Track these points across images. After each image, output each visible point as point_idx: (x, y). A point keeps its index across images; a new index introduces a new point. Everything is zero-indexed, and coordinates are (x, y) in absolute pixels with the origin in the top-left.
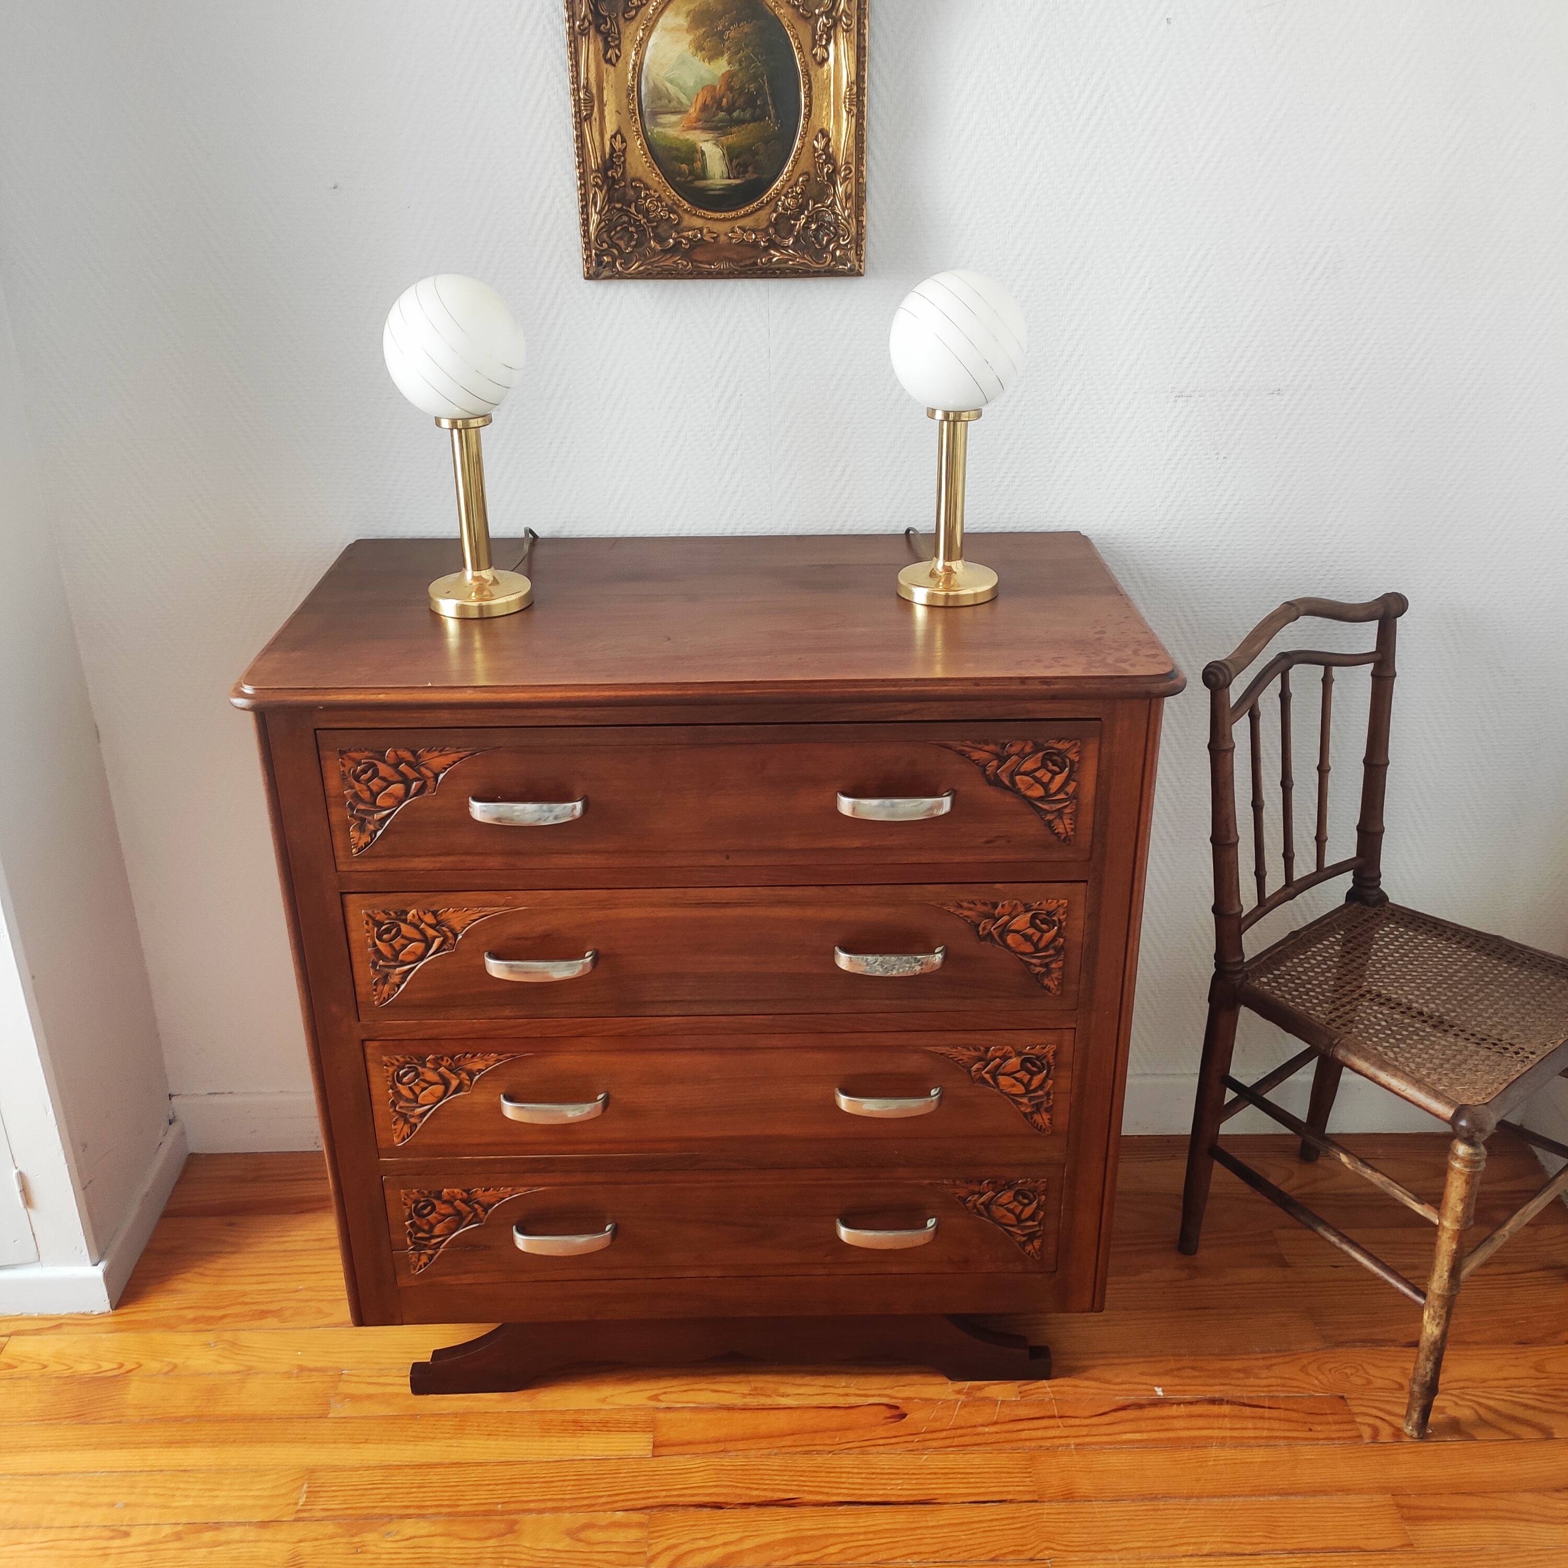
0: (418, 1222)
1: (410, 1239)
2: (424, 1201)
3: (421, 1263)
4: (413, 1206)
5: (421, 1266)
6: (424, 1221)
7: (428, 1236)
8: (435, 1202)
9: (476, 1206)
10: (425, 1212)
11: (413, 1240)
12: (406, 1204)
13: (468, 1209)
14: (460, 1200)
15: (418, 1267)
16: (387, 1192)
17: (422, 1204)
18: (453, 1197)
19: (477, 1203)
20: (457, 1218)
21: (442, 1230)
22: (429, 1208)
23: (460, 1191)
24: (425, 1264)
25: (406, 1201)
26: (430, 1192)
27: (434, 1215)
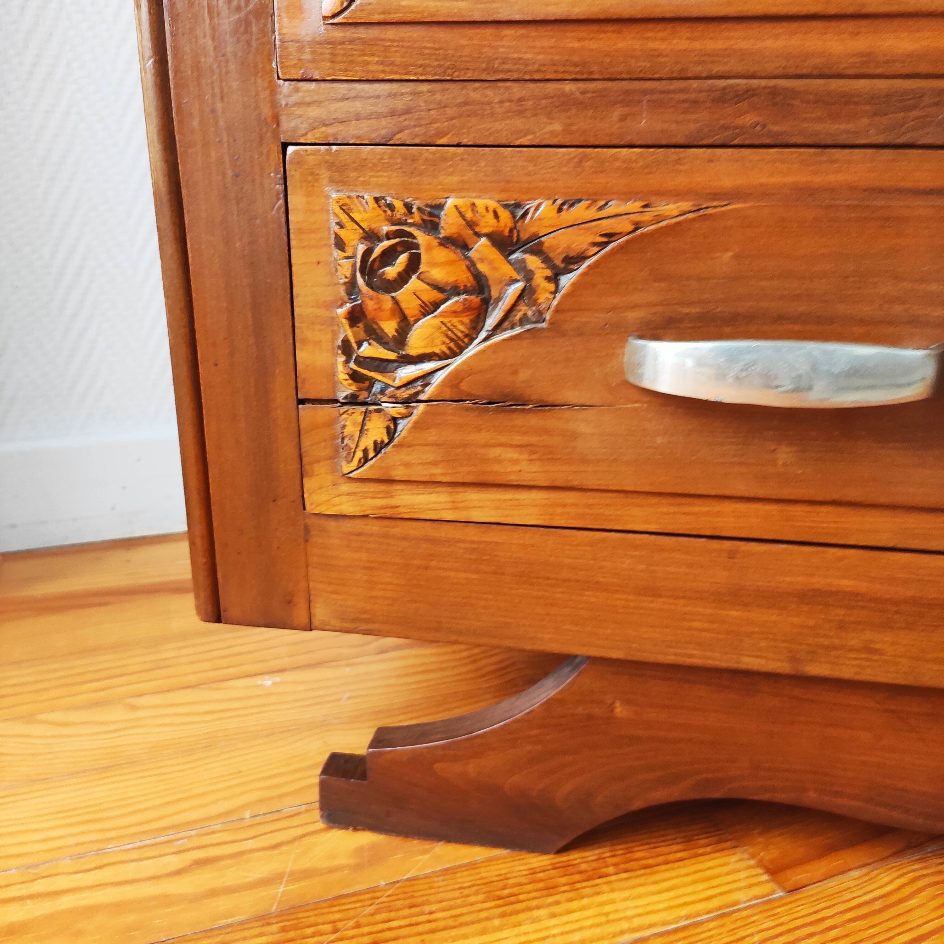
0: (370, 305)
1: (347, 362)
2: (388, 236)
3: (368, 442)
4: (361, 248)
5: (365, 451)
6: (386, 300)
7: (392, 356)
8: (421, 237)
9: (533, 262)
10: (391, 272)
11: (352, 365)
12: (340, 244)
13: (508, 270)
14: (489, 236)
15: (359, 454)
16: (294, 200)
17: (386, 244)
18: (471, 224)
19: (538, 251)
20: (474, 299)
21: (430, 339)
22: (403, 259)
23: (493, 204)
24: (378, 447)
25: (342, 233)
26: (408, 207)
27: (414, 283)
